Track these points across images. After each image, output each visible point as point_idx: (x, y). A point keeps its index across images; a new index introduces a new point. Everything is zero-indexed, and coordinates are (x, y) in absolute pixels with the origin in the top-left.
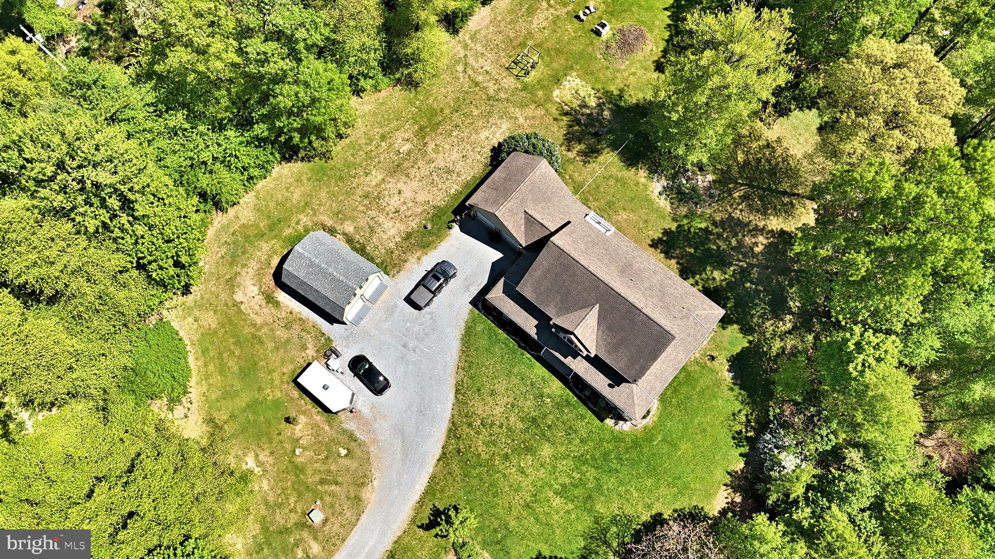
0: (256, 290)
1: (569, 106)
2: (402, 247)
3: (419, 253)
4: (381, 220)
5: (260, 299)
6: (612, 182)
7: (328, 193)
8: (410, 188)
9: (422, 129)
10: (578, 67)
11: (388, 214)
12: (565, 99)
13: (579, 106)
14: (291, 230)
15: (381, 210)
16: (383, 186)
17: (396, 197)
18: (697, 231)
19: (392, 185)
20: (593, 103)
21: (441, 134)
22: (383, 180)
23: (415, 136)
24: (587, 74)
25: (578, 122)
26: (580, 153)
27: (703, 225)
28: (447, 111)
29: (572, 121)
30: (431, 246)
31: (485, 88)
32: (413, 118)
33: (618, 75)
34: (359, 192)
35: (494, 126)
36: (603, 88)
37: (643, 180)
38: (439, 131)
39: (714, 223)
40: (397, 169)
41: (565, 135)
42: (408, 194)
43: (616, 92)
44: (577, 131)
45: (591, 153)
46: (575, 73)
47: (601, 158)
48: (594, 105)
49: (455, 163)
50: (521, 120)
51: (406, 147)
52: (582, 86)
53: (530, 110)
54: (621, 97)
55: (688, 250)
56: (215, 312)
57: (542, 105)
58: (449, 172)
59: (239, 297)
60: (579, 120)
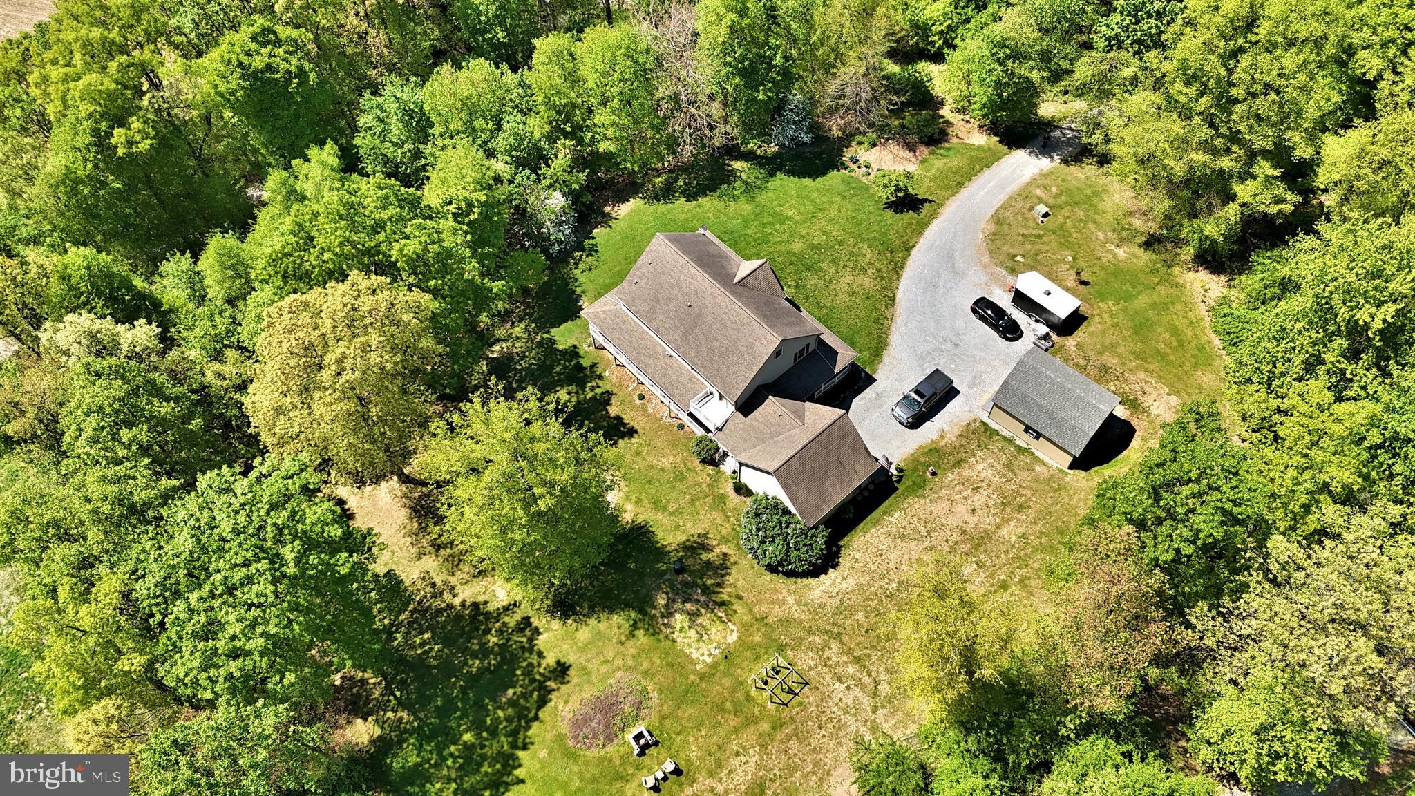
1: (716, 616)
2: (966, 452)
4: (997, 479)
5: (1146, 401)
8: (958, 516)
10: (692, 677)
12: (721, 627)
13: (700, 615)
15: (998, 490)
16: (998, 519)
19: (987, 521)
20: (679, 619)
22: (998, 528)
25: (706, 590)
29: (714, 592)
31: (845, 653)
34: (1032, 513)
35: (834, 595)
36: (659, 640)
37: (629, 507)
40: (980, 541)
41: (729, 574)
42: (962, 509)
44: (710, 578)
49: (893, 546)
50: (790, 600)
52: (690, 646)
53: (777, 612)
54: (635, 626)
57: (757, 619)
60: (703, 593)
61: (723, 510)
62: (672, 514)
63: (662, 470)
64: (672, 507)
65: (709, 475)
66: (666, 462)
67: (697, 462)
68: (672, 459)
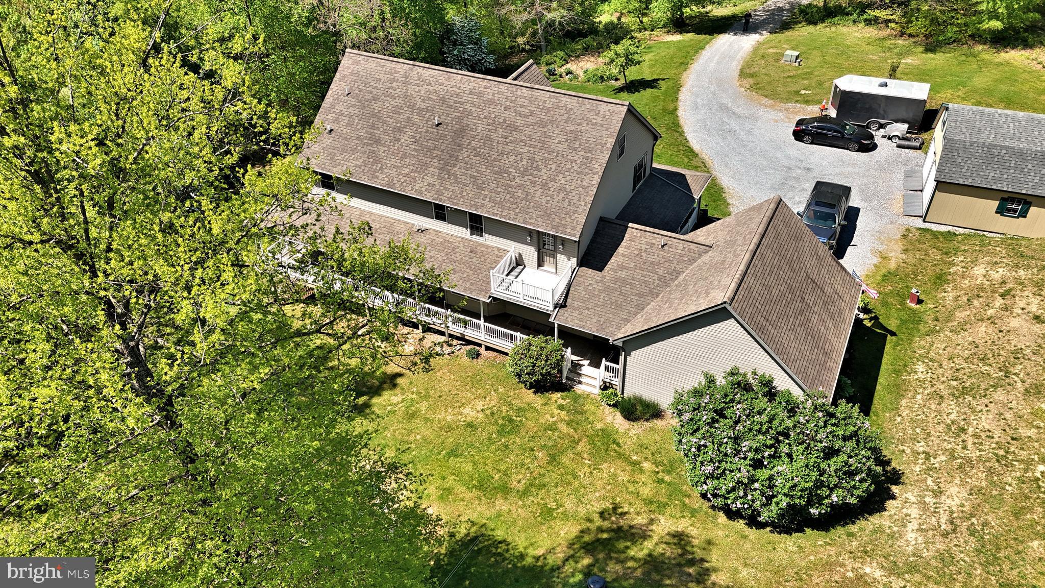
35: (947, 528)
45: (607, 539)
61: (620, 455)
62: (525, 493)
63: (470, 425)
64: (518, 482)
65: (561, 407)
66: (470, 413)
67: (529, 396)
68: (480, 405)
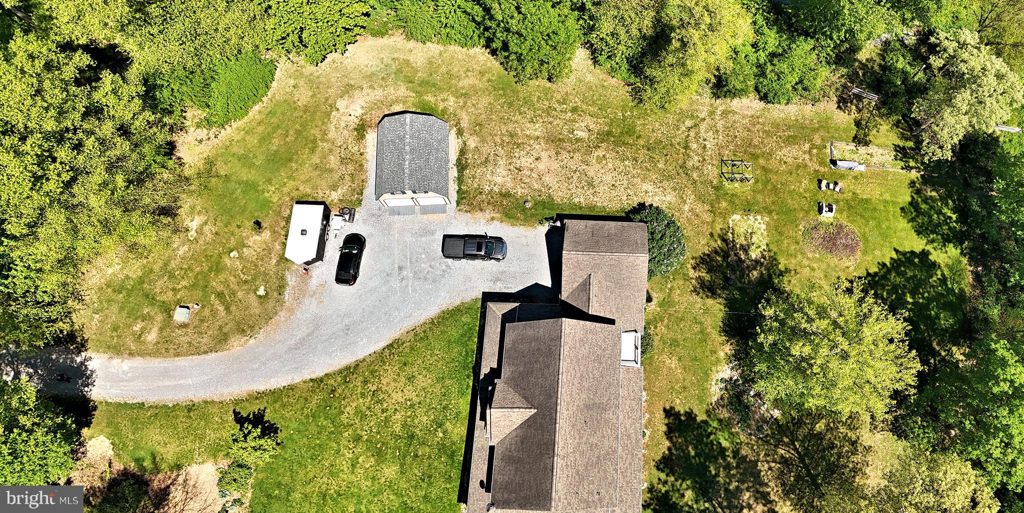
0: (360, 112)
1: (734, 237)
2: (492, 198)
3: (498, 215)
4: (501, 163)
5: (354, 121)
6: (697, 328)
7: (490, 103)
8: (548, 164)
9: (609, 133)
10: (775, 217)
11: (510, 164)
12: (737, 229)
13: (742, 245)
14: (433, 100)
15: (510, 156)
16: (532, 142)
17: (530, 160)
18: (715, 443)
19: (538, 148)
20: (754, 254)
21: (617, 152)
22: (538, 138)
23: (598, 134)
24: (776, 230)
25: (726, 256)
26: (700, 279)
27: (725, 444)
28: (641, 142)
29: (722, 251)
30: (512, 220)
31: (689, 156)
32: (611, 120)
33: (799, 256)
34: (511, 127)
35: (661, 189)
36: (775, 253)
37: (722, 354)
38: (620, 149)
39: (736, 453)
40: (556, 141)
41: (704, 254)
42: (541, 166)
43: (781, 267)
44: (717, 261)
45: (707, 289)
46: (767, 219)
47: (710, 302)
48: (754, 257)
49: (602, 184)
50: (686, 208)
51: (580, 134)
52: (762, 234)
53: (700, 208)
54: (781, 274)
55: (690, 448)
56: (313, 96)
57: (714, 214)
58: (591, 184)
59: (341, 104)
60: (729, 256)
63: (680, 360)
66: (673, 363)
